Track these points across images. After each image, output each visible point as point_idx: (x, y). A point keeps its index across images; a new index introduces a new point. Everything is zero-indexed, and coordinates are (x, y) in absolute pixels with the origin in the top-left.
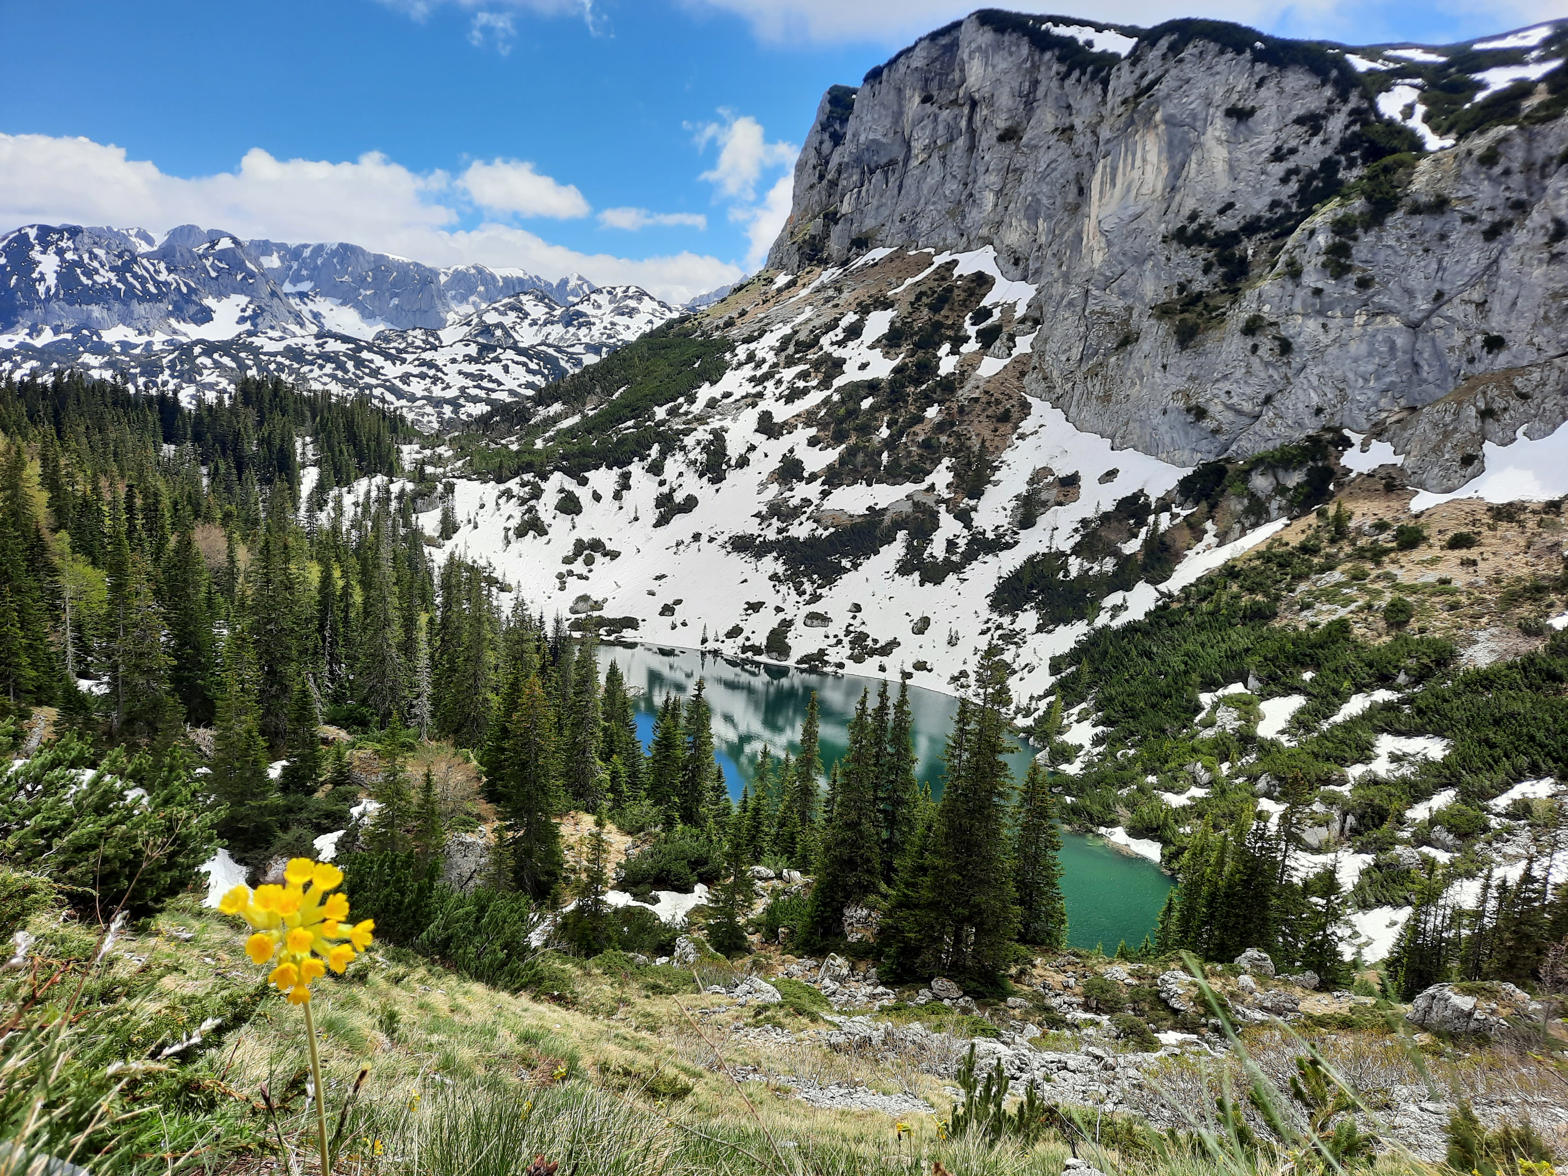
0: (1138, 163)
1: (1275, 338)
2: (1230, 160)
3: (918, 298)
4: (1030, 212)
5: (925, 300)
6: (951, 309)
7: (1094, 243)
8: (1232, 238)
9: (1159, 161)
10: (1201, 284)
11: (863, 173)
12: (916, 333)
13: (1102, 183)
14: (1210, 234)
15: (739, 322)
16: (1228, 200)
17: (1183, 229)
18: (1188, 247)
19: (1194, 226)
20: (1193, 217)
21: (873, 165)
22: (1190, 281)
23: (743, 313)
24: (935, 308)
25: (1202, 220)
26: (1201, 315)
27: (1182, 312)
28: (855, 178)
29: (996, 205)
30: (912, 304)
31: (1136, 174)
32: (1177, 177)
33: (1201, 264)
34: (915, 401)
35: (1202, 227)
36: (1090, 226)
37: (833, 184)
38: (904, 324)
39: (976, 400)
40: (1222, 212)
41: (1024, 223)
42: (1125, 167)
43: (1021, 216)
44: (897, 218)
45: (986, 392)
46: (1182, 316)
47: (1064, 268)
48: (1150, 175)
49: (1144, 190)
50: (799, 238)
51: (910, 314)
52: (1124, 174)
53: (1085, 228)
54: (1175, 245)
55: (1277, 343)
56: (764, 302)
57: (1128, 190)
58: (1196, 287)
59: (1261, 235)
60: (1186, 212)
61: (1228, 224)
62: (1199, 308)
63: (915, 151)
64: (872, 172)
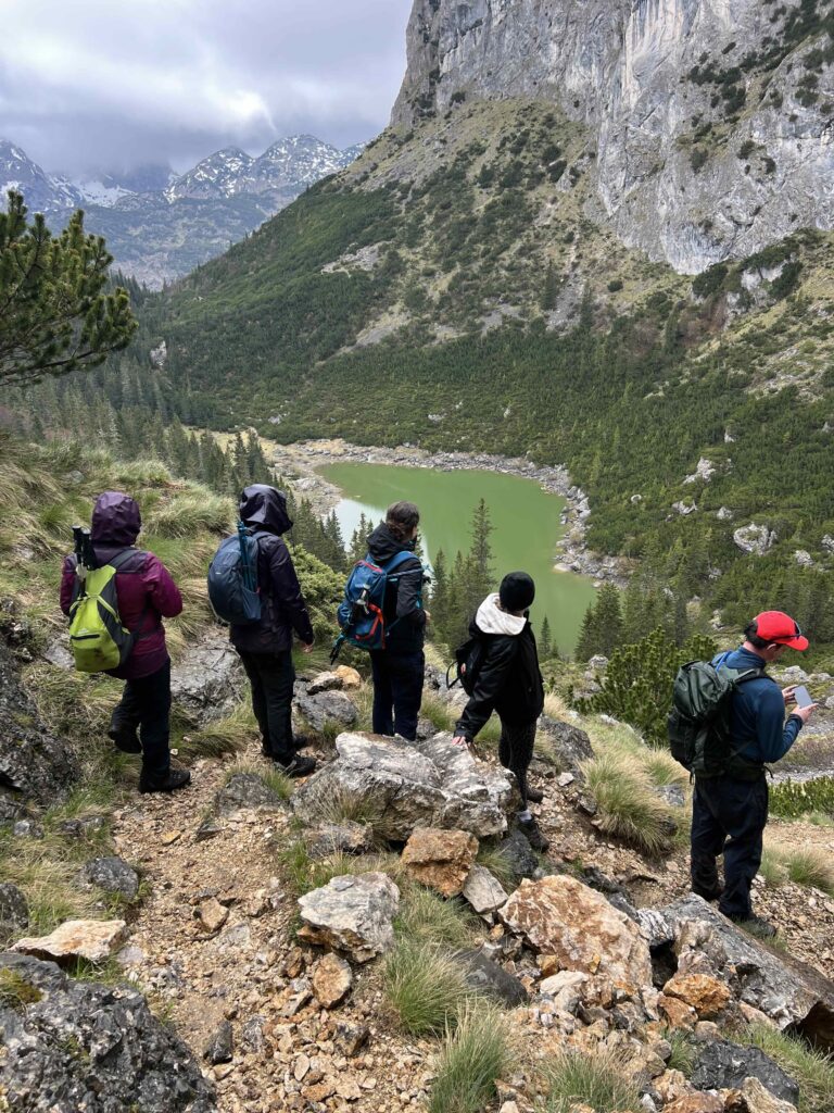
0: (661, 14)
1: (762, 159)
2: (731, 5)
3: (503, 144)
4: (585, 59)
5: (508, 145)
6: (528, 151)
7: (629, 87)
8: (734, 75)
9: (677, 11)
10: (711, 115)
11: (456, 35)
12: (502, 174)
13: (634, 35)
14: (717, 72)
15: (371, 175)
16: (730, 41)
17: (697, 68)
18: (700, 84)
19: (704, 66)
20: (704, 58)
21: (463, 28)
22: (701, 115)
23: (375, 167)
24: (516, 152)
25: (710, 61)
26: (710, 142)
27: (695, 142)
28: (450, 41)
29: (560, 55)
30: (498, 149)
31: (659, 23)
32: (690, 24)
33: (709, 99)
34: (503, 231)
35: (711, 67)
36: (627, 73)
37: (436, 44)
38: (493, 167)
39: (548, 227)
40: (726, 51)
41: (581, 69)
42: (650, 19)
43: (578, 64)
44: (485, 72)
45: (555, 219)
46: (695, 145)
47: (609, 110)
48: (670, 25)
49: (666, 38)
50: (413, 97)
51: (497, 158)
52: (650, 25)
53: (623, 75)
54: (690, 84)
55: (764, 163)
56: (390, 156)
57: (654, 39)
58: (706, 118)
59: (755, 69)
60: (698, 54)
61: (733, 61)
62: (708, 137)
63: (494, 13)
64: (463, 34)
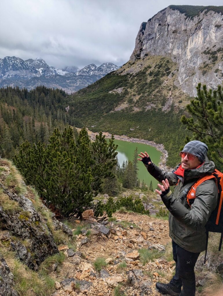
0: (198, 37)
1: (221, 73)
2: (216, 36)
3: (156, 66)
4: (178, 47)
5: (157, 66)
6: (162, 68)
7: (188, 54)
8: (215, 53)
9: (202, 37)
10: (209, 62)
11: (147, 40)
12: (155, 73)
13: (190, 42)
14: (211, 52)
15: (123, 72)
16: (215, 45)
17: (206, 51)
18: (206, 54)
19: (208, 50)
20: (208, 48)
21: (149, 39)
22: (206, 62)
23: (125, 70)
24: (159, 68)
25: (209, 49)
26: (207, 68)
27: (204, 68)
28: (146, 42)
29: (172, 46)
30: (155, 67)
31: (197, 40)
32: (205, 40)
33: (208, 58)
34: (154, 87)
35: (209, 50)
36: (188, 51)
37: (142, 42)
38: (153, 71)
39: (165, 86)
40: (213, 47)
41: (177, 50)
42: (195, 38)
43: (176, 48)
44: (153, 49)
45: (167, 85)
46: (204, 69)
47: (183, 59)
48: (200, 40)
49: (198, 43)
50: (135, 54)
51: (154, 69)
52: (195, 40)
53: (187, 51)
54: (204, 54)
55: (221, 74)
56: (128, 67)
57: (195, 43)
58: (207, 63)
59: (221, 52)
60: (206, 47)
61: (215, 49)
62: (207, 67)
63: (157, 36)
64: (149, 40)
